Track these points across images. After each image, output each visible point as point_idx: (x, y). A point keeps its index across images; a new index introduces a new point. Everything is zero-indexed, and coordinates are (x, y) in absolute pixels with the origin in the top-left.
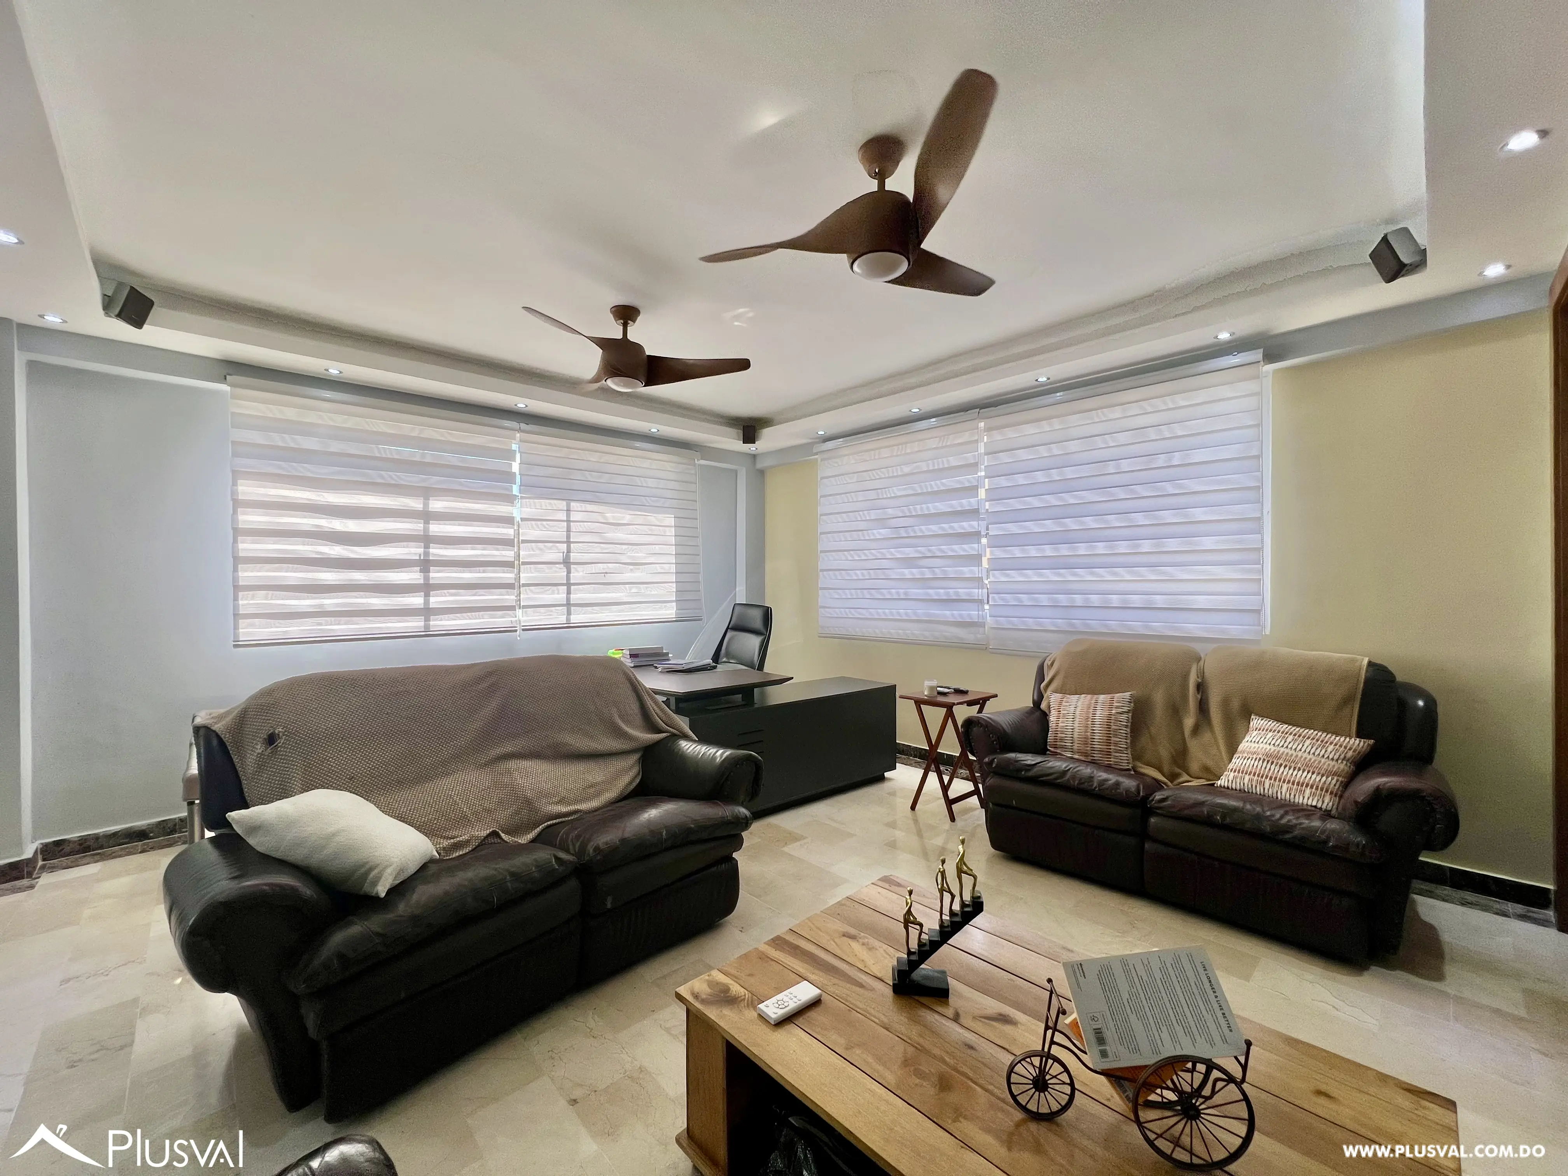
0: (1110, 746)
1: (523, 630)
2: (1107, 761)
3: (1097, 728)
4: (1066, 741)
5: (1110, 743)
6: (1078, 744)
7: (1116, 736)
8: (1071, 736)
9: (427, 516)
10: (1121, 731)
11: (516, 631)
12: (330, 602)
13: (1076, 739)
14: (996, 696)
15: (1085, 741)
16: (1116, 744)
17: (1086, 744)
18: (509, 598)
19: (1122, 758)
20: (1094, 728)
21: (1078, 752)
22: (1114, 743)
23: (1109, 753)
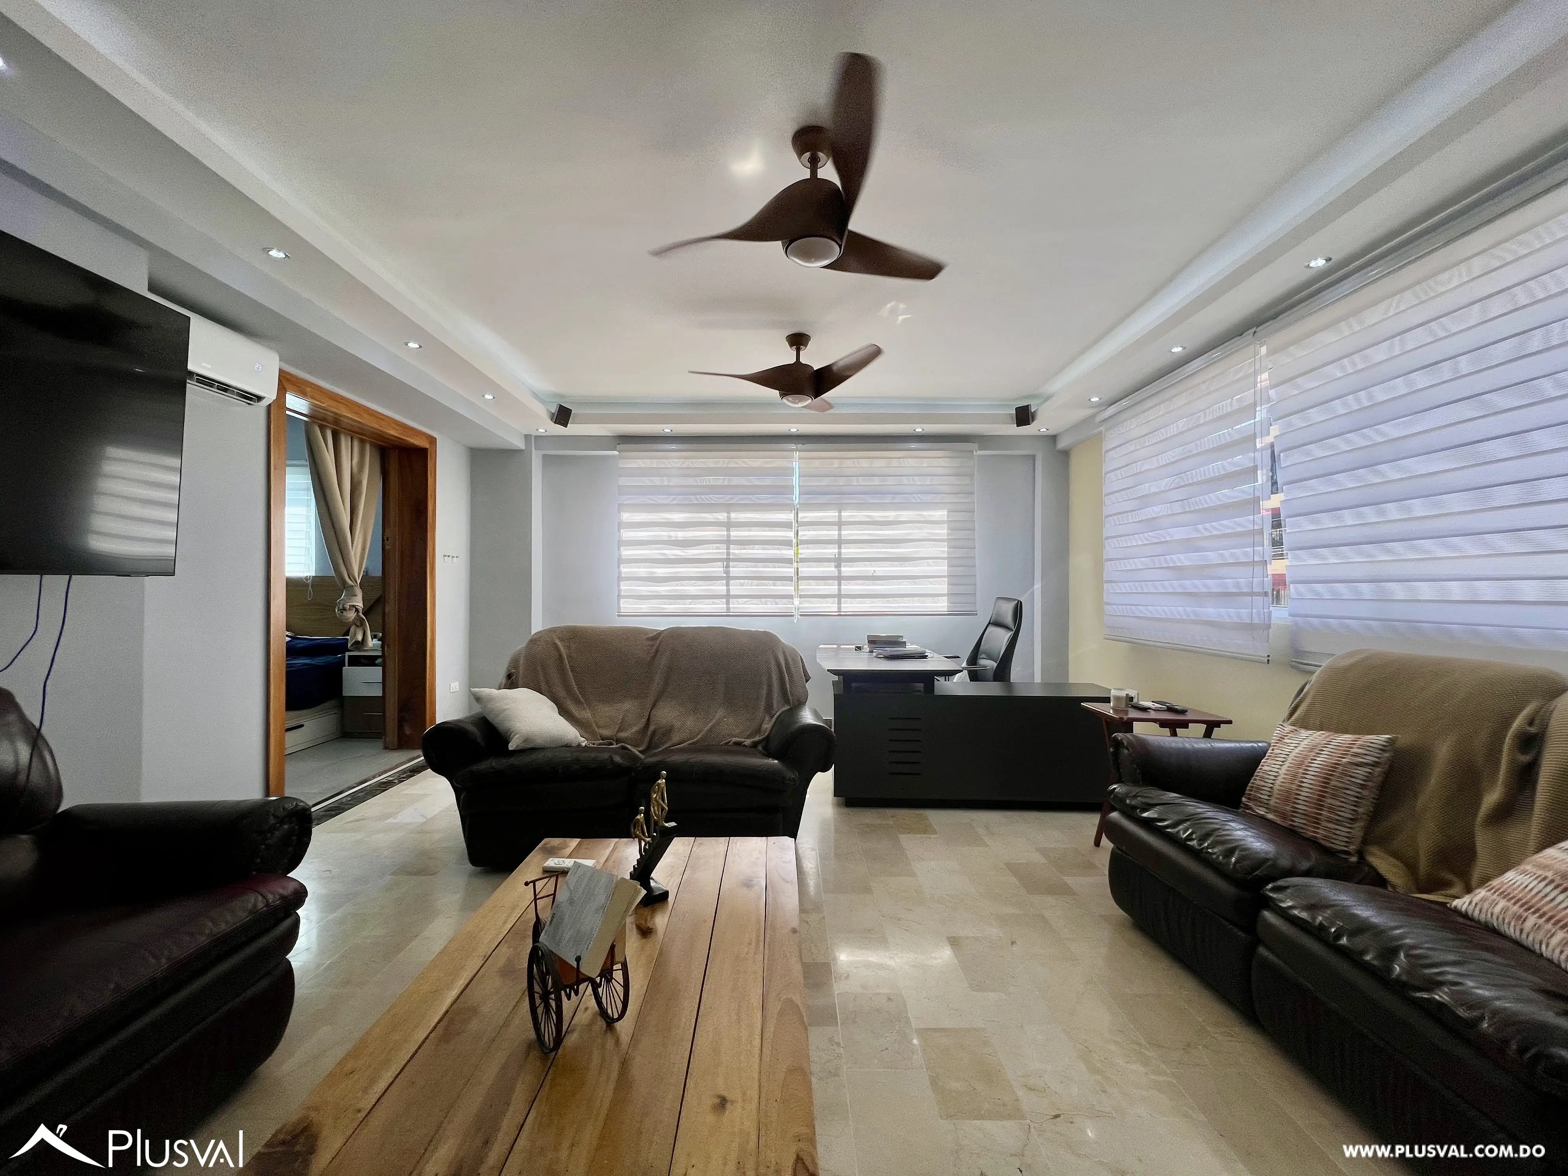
0: (1322, 810)
1: (801, 615)
2: (1314, 832)
3: (1309, 781)
4: (1262, 792)
5: (1323, 806)
6: (1277, 798)
7: (1334, 796)
8: (1271, 785)
9: (729, 525)
10: (1348, 792)
11: (793, 616)
12: (663, 589)
13: (1276, 792)
14: (1230, 722)
15: (1289, 796)
16: (1331, 809)
17: (1287, 800)
18: (790, 589)
19: (1337, 832)
20: (1304, 780)
21: (1275, 811)
22: (1330, 808)
23: (1316, 821)
